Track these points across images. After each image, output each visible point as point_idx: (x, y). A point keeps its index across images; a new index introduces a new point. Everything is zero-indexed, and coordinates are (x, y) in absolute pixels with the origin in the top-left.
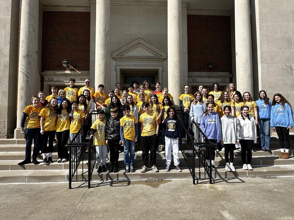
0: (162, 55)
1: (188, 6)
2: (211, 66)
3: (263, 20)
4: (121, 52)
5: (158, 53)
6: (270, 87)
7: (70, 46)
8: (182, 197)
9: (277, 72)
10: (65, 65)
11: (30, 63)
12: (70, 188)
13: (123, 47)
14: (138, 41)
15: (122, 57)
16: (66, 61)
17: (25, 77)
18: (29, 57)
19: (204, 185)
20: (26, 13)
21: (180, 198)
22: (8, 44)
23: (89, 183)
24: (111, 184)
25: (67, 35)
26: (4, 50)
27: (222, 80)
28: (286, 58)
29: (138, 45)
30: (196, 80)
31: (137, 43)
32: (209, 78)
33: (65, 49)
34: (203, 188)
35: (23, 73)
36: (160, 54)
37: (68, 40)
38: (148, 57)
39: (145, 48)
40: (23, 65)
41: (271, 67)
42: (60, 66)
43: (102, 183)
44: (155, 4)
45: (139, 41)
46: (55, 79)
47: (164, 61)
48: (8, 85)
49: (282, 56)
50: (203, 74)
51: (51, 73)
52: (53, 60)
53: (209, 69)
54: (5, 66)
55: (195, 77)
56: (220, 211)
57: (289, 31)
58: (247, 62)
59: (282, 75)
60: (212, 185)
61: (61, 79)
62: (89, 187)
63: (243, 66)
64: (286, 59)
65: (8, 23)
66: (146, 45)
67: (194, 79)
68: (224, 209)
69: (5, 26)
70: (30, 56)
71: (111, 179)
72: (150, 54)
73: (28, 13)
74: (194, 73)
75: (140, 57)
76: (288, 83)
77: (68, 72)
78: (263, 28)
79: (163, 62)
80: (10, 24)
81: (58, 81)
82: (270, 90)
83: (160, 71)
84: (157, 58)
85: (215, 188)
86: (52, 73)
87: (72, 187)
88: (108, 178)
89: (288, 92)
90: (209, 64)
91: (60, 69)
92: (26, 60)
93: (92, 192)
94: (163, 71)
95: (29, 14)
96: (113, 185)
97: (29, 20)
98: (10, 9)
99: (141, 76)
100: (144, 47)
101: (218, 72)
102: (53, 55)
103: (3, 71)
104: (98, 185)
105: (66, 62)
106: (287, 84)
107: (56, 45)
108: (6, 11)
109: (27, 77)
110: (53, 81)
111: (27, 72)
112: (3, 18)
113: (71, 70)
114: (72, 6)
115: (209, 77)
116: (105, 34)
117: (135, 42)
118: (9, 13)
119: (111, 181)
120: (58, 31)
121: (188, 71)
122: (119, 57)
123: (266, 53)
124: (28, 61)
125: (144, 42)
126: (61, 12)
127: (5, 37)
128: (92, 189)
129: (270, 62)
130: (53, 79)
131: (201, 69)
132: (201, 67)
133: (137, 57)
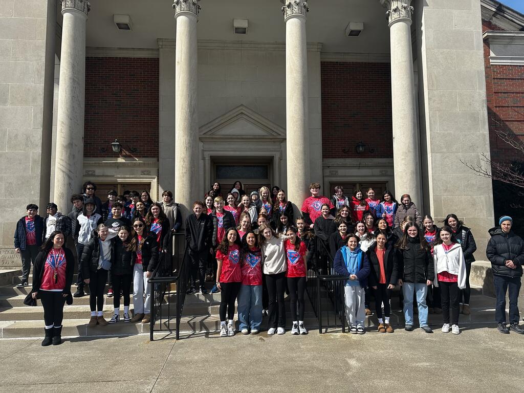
0: (280, 133)
1: (321, 49)
2: (361, 149)
3: (433, 85)
4: (211, 128)
5: (273, 129)
6: (446, 190)
7: (124, 116)
8: (302, 347)
9: (457, 166)
10: (116, 148)
11: (74, 155)
12: (152, 339)
13: (214, 120)
14: (239, 110)
15: (214, 136)
16: (117, 141)
17: (66, 177)
18: (72, 147)
19: (335, 334)
20: (67, 79)
21: (300, 348)
22: (40, 127)
23: (178, 334)
24: (207, 335)
25: (119, 96)
26: (33, 136)
27: (381, 172)
28: (471, 145)
29: (240, 116)
30: (337, 172)
31: (237, 113)
32: (359, 169)
33: (114, 120)
34: (332, 337)
35: (63, 172)
36: (277, 131)
37: (120, 105)
38: (257, 137)
39: (252, 121)
40: (63, 160)
41: (447, 159)
42: (106, 150)
43: (193, 334)
44: (267, 46)
45: (242, 109)
46: (98, 171)
47: (282, 142)
48: (39, 191)
49: (463, 141)
50: (349, 161)
51: (91, 162)
52: (95, 139)
53: (358, 153)
54: (34, 161)
55: (334, 166)
56: (347, 359)
57: (473, 102)
58: (409, 151)
59: (465, 171)
60: (345, 334)
61: (109, 172)
62: (178, 338)
63: (403, 157)
64: (470, 147)
65: (40, 94)
66: (252, 117)
67: (333, 171)
68: (351, 357)
69: (34, 99)
70: (74, 145)
71: (206, 329)
72: (259, 132)
73: (70, 78)
74: (334, 160)
75: (244, 137)
76: (474, 183)
77: (121, 160)
78: (433, 98)
79: (282, 144)
80: (42, 96)
81: (103, 176)
82: (445, 194)
83: (276, 160)
84: (271, 137)
85: (348, 337)
86: (93, 162)
87: (154, 339)
88: (203, 328)
89: (475, 197)
90: (359, 146)
91: (106, 154)
92: (69, 151)
93: (182, 344)
94: (280, 159)
95: (72, 80)
96: (210, 336)
97: (72, 91)
98: (43, 73)
99: (245, 166)
100: (249, 119)
101: (375, 157)
102: (94, 131)
103: (32, 169)
104: (189, 336)
105: (118, 143)
106: (473, 185)
107: (99, 113)
108: (36, 76)
109: (69, 177)
110: (94, 176)
111: (70, 171)
112: (31, 86)
113: (125, 157)
114: (127, 49)
115: (359, 167)
116: (190, 111)
117: (234, 111)
118: (41, 80)
119: (206, 331)
120: (103, 90)
121: (323, 158)
122: (208, 136)
123: (438, 137)
124: (70, 154)
125: (250, 112)
126: (109, 58)
127: (35, 116)
128: (181, 341)
129: (445, 150)
130: (94, 172)
131: (346, 154)
132: (344, 150)
133: (239, 137)
